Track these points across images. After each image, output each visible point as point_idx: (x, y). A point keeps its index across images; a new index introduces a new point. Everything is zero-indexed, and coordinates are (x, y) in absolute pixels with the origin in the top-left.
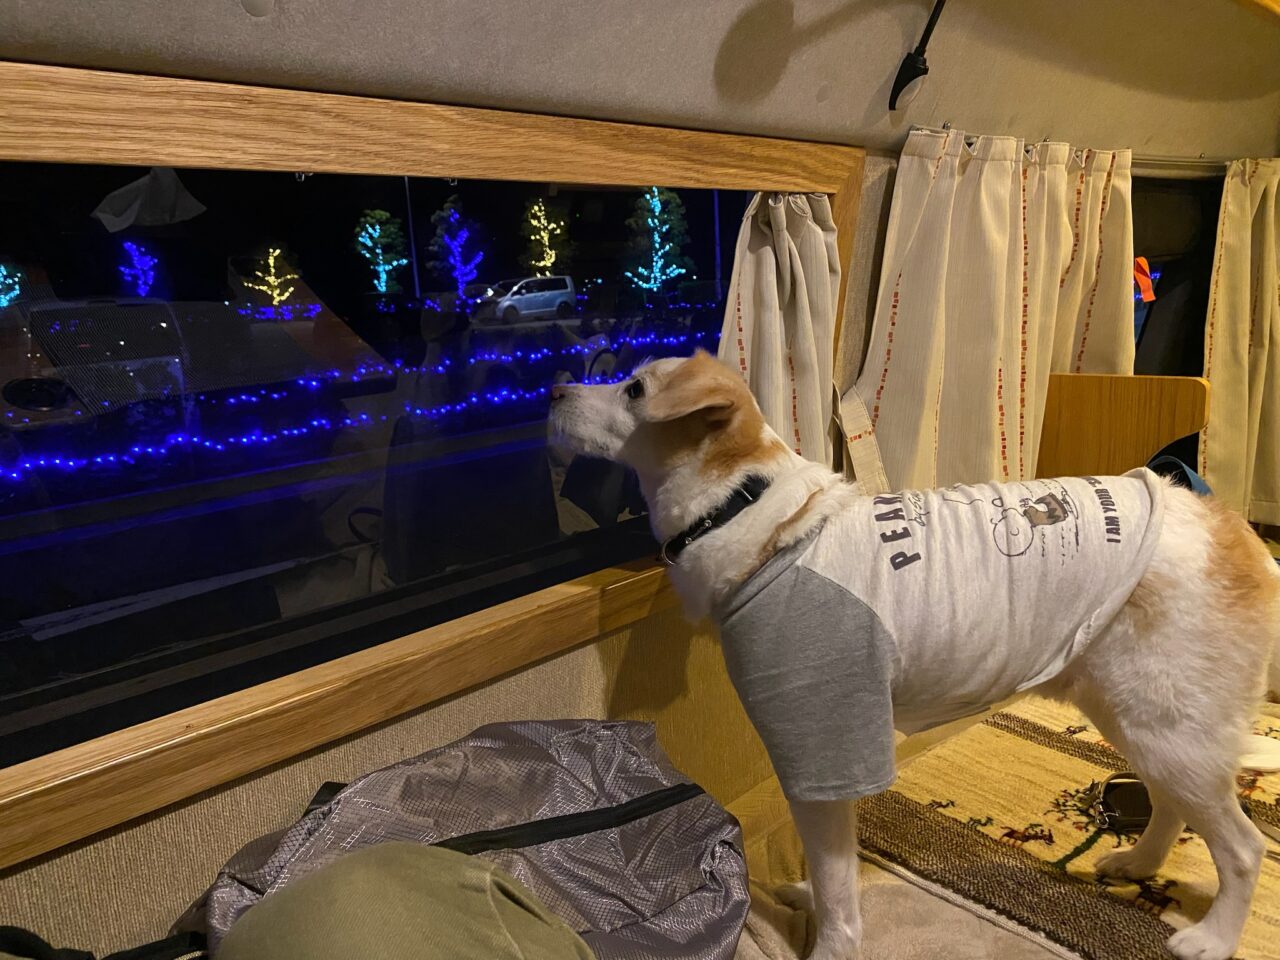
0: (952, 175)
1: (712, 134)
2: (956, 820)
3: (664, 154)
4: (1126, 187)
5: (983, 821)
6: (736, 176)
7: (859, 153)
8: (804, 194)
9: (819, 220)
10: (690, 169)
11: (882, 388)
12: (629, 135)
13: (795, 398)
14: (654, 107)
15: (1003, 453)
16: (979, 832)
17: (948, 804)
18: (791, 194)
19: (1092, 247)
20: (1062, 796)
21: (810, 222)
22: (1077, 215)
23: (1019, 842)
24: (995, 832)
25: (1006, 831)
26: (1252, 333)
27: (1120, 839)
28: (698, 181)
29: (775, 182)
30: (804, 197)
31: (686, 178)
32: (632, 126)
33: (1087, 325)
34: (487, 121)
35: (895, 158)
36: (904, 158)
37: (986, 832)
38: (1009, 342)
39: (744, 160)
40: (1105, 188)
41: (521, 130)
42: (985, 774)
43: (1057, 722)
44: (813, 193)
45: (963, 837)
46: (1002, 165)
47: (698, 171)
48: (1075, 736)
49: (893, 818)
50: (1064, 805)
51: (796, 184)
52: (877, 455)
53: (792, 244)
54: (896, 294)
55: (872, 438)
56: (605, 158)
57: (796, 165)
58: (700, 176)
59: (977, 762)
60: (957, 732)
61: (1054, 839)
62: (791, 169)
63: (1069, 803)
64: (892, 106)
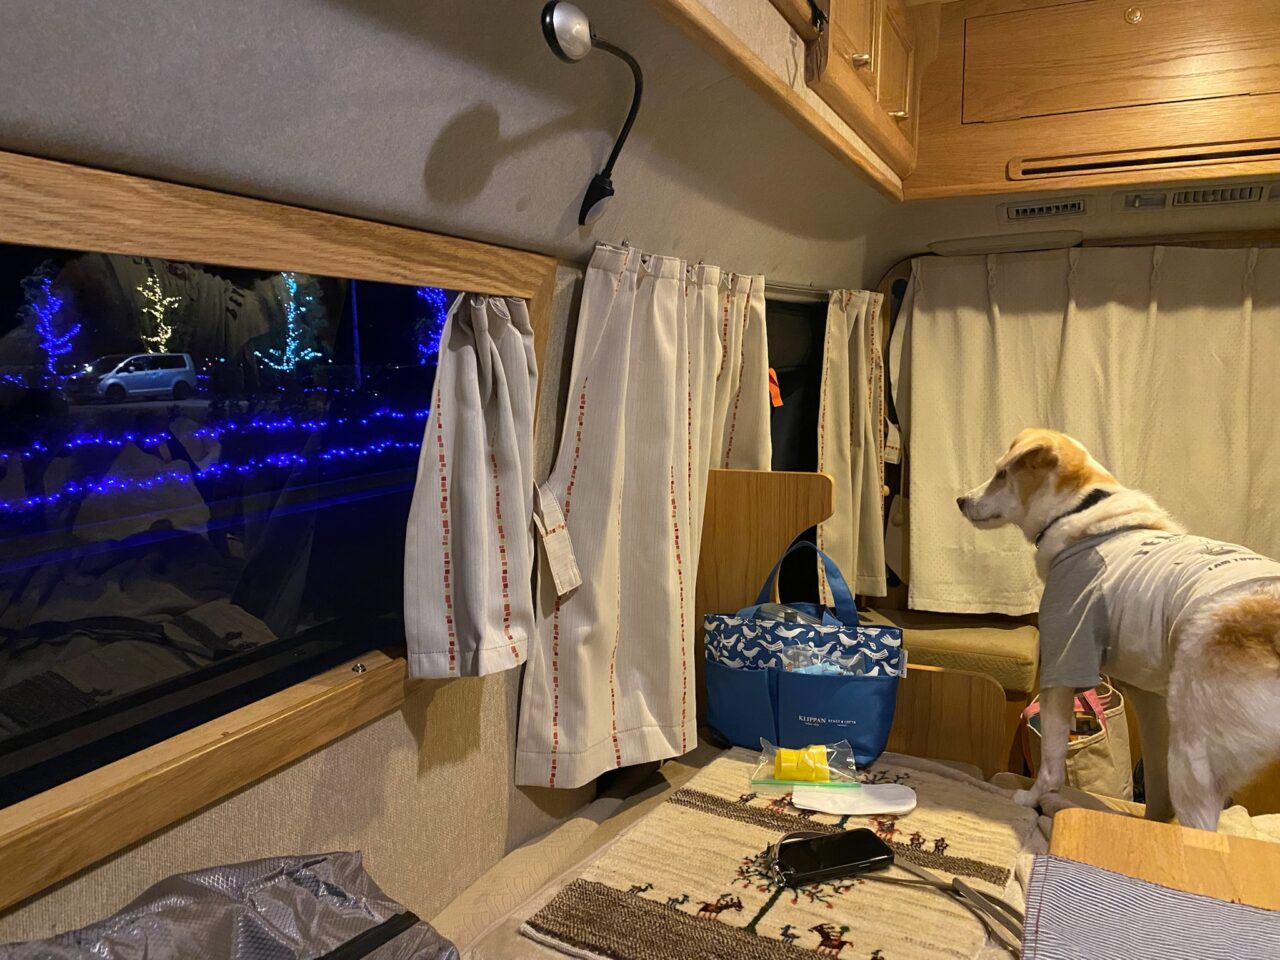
0: (631, 289)
1: (419, 233)
2: (657, 902)
3: (373, 249)
4: (761, 307)
5: (681, 899)
6: (441, 275)
7: (551, 262)
8: (503, 297)
9: (518, 325)
10: (397, 265)
11: (572, 483)
12: (338, 226)
13: (498, 495)
14: (365, 201)
15: (677, 543)
16: (678, 910)
17: (647, 888)
18: (491, 296)
19: (736, 360)
20: (745, 863)
21: (510, 325)
22: (725, 330)
23: (714, 914)
24: (691, 908)
25: (701, 906)
26: (851, 434)
27: (796, 893)
28: (405, 277)
29: (477, 284)
30: (502, 300)
31: (393, 274)
32: (340, 217)
33: (733, 426)
34: (187, 199)
35: (581, 269)
36: (590, 271)
37: (684, 910)
38: (679, 440)
39: (449, 260)
40: (746, 308)
41: (222, 212)
42: (676, 852)
43: (731, 793)
44: (511, 297)
45: (664, 918)
46: (670, 282)
47: (405, 268)
48: (748, 804)
49: (597, 910)
50: (748, 872)
51: (496, 287)
52: (569, 548)
53: (493, 344)
54: (583, 396)
55: (565, 531)
56: (312, 248)
57: (497, 269)
58: (407, 273)
59: (667, 841)
60: (645, 813)
61: (743, 904)
62: (492, 273)
63: (752, 869)
64: (582, 221)
